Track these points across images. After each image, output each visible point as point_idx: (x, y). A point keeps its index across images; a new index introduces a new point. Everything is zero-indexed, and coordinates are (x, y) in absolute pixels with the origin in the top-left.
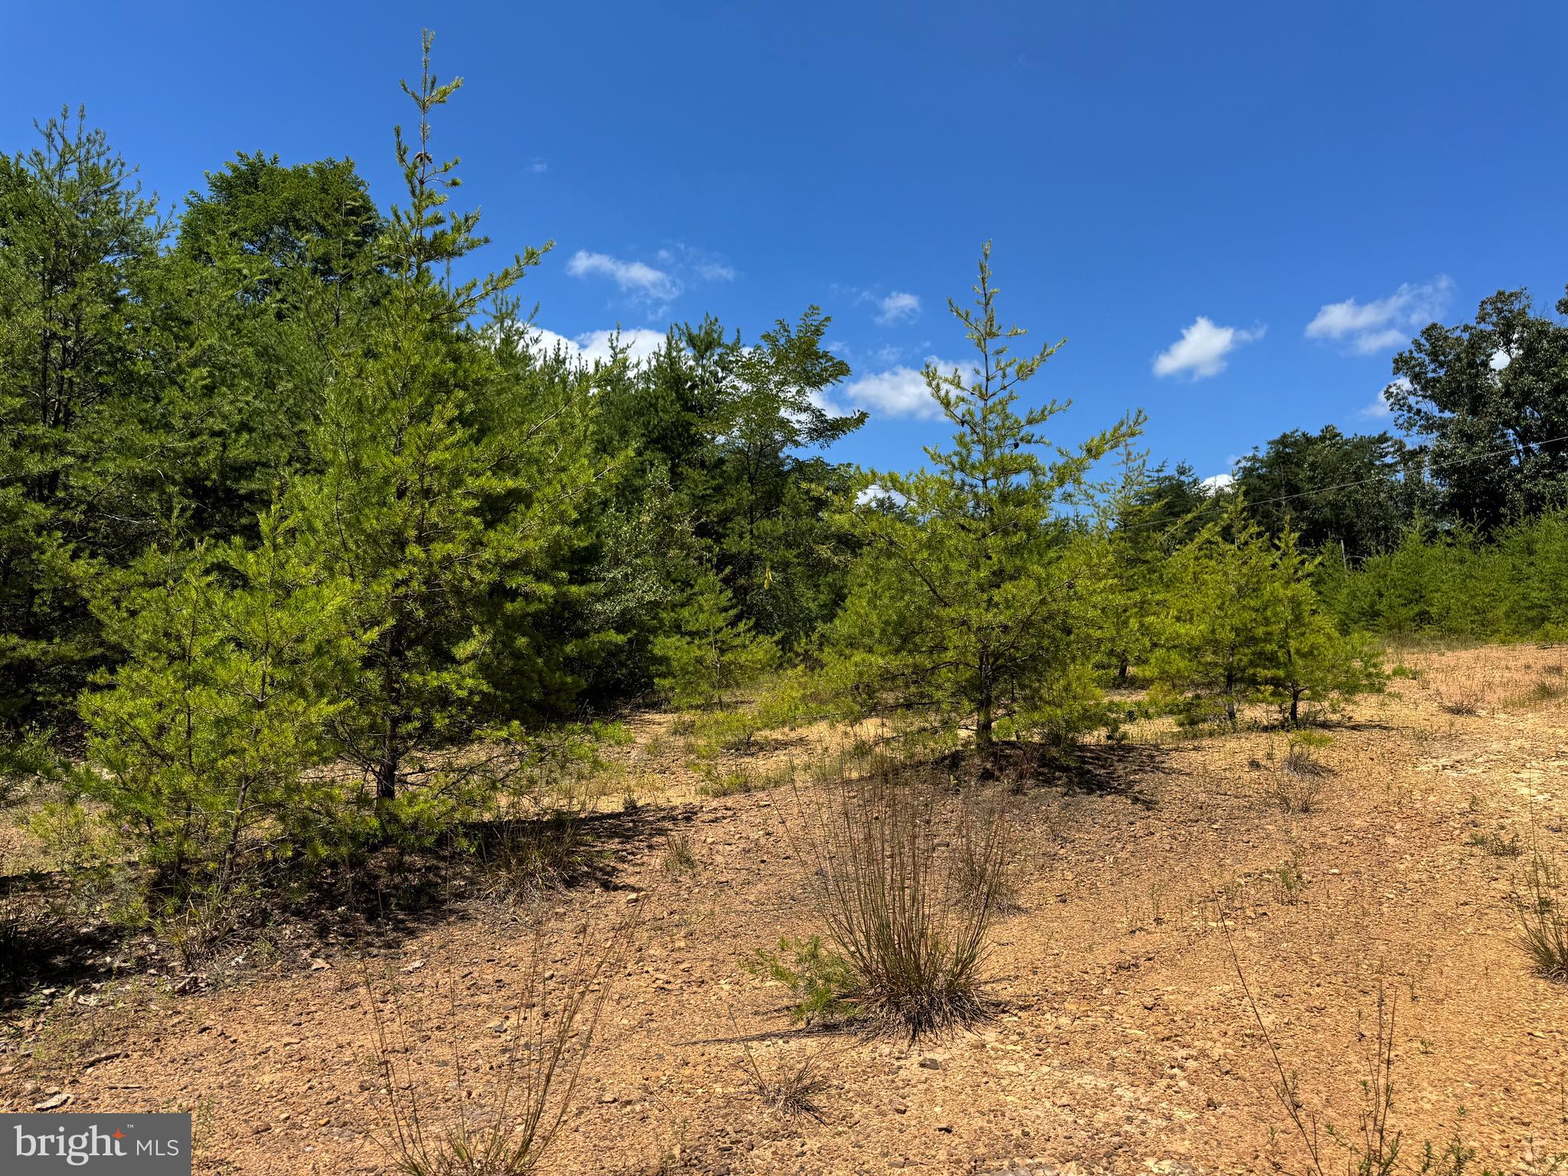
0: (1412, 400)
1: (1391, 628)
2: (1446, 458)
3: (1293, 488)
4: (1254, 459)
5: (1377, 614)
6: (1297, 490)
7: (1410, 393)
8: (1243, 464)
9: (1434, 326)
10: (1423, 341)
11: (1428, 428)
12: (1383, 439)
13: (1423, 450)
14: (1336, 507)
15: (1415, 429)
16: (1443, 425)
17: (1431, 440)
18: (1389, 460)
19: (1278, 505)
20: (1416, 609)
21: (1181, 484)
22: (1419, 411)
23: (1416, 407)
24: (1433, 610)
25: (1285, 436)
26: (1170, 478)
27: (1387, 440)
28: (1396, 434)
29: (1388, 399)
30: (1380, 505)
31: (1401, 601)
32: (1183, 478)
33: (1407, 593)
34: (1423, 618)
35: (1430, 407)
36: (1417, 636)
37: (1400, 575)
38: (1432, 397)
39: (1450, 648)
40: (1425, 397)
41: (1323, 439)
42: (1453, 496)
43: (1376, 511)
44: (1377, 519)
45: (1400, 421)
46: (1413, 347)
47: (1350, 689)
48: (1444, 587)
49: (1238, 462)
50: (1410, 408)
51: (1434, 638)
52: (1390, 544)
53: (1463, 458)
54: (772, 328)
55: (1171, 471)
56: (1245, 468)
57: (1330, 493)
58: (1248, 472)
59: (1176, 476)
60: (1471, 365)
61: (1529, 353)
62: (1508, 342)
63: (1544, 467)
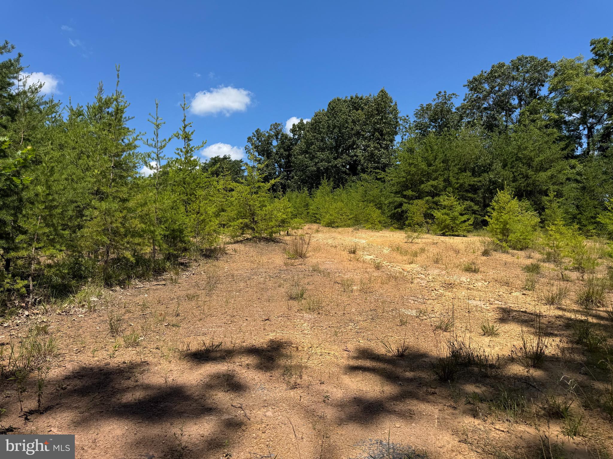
12: (241, 161)
18: (242, 168)
28: (247, 161)
60: (268, 144)
61: (283, 143)
62: (277, 138)
63: (285, 176)
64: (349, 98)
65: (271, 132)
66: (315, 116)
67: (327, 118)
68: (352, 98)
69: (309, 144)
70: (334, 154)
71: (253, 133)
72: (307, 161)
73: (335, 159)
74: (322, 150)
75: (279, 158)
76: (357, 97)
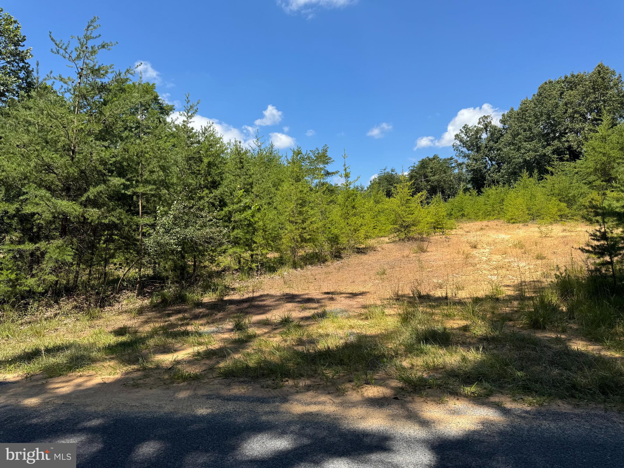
1: (455, 218)
2: (470, 166)
3: (426, 176)
4: (414, 167)
5: (451, 215)
6: (427, 177)
7: (459, 145)
8: (411, 168)
9: (466, 125)
10: (463, 130)
11: (465, 157)
12: (451, 159)
13: (463, 163)
14: (439, 181)
15: (461, 157)
16: (468, 156)
17: (466, 161)
18: (453, 165)
19: (422, 181)
20: (461, 213)
21: (392, 175)
22: (462, 152)
23: (461, 150)
24: (465, 213)
25: (423, 159)
26: (388, 173)
27: (452, 159)
28: (456, 158)
29: (454, 148)
30: (451, 181)
31: (458, 211)
32: (393, 173)
33: (459, 209)
34: (463, 215)
35: (465, 150)
36: (461, 220)
37: (457, 204)
38: (465, 147)
39: (469, 223)
40: (463, 147)
41: (434, 159)
42: (472, 178)
43: (450, 183)
44: (450, 185)
45: (457, 155)
47: (452, 229)
48: (468, 207)
50: (459, 150)
51: (465, 221)
52: (454, 194)
53: (474, 167)
54: (314, 149)
55: (389, 170)
56: (411, 170)
57: (436, 177)
58: (412, 171)
59: (390, 172)
60: (476, 138)
61: (492, 135)
62: (486, 131)
63: (496, 169)
64: (563, 79)
65: (479, 126)
66: (521, 105)
67: (533, 106)
68: (566, 78)
69: (515, 136)
70: (543, 142)
71: (460, 130)
72: (513, 154)
73: (544, 147)
74: (530, 139)
75: (489, 151)
76: (573, 76)
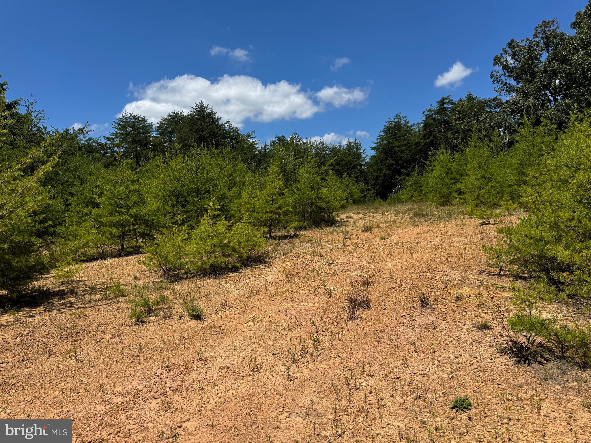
0: (503, 78)
2: (516, 105)
4: (430, 110)
7: (502, 75)
8: (426, 113)
9: (512, 41)
10: (507, 49)
11: (510, 91)
14: (466, 131)
15: (503, 92)
16: (517, 90)
17: (510, 97)
19: (440, 132)
22: (505, 84)
23: (505, 81)
25: (443, 99)
29: (492, 78)
35: (512, 82)
38: (511, 76)
40: (509, 76)
45: (497, 89)
46: (503, 52)
49: (424, 112)
50: (502, 82)
57: (464, 125)
58: (428, 116)
